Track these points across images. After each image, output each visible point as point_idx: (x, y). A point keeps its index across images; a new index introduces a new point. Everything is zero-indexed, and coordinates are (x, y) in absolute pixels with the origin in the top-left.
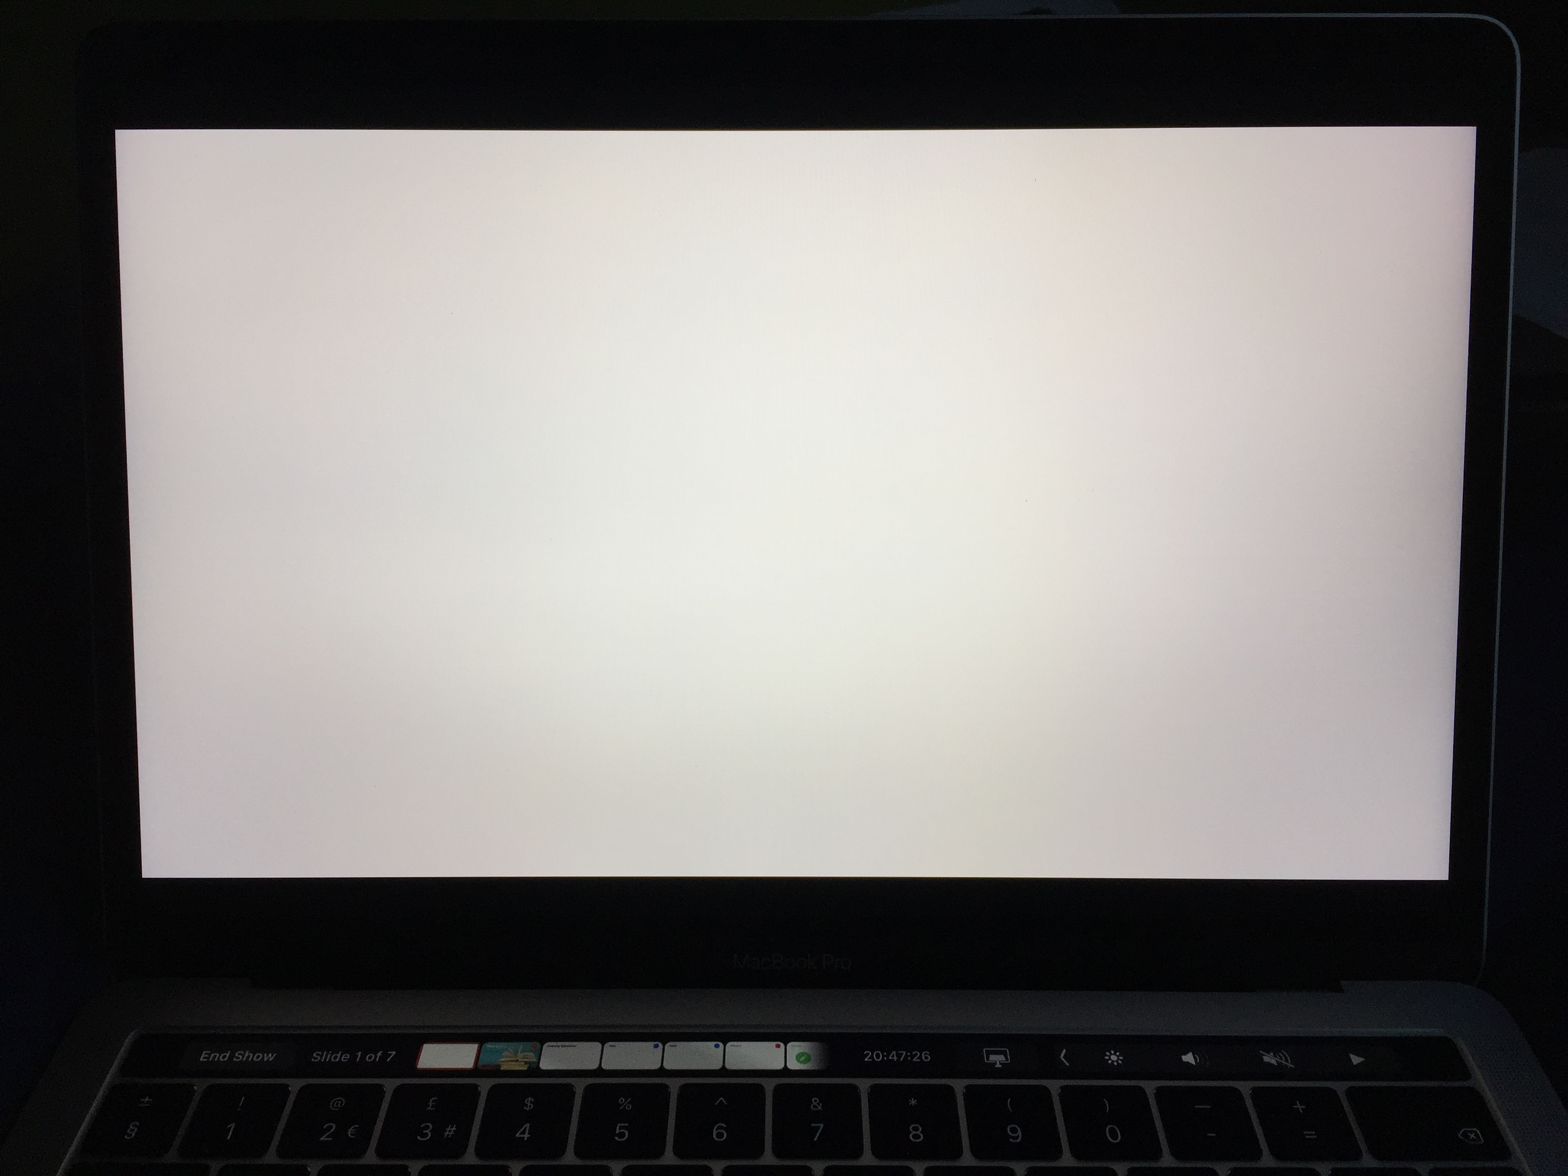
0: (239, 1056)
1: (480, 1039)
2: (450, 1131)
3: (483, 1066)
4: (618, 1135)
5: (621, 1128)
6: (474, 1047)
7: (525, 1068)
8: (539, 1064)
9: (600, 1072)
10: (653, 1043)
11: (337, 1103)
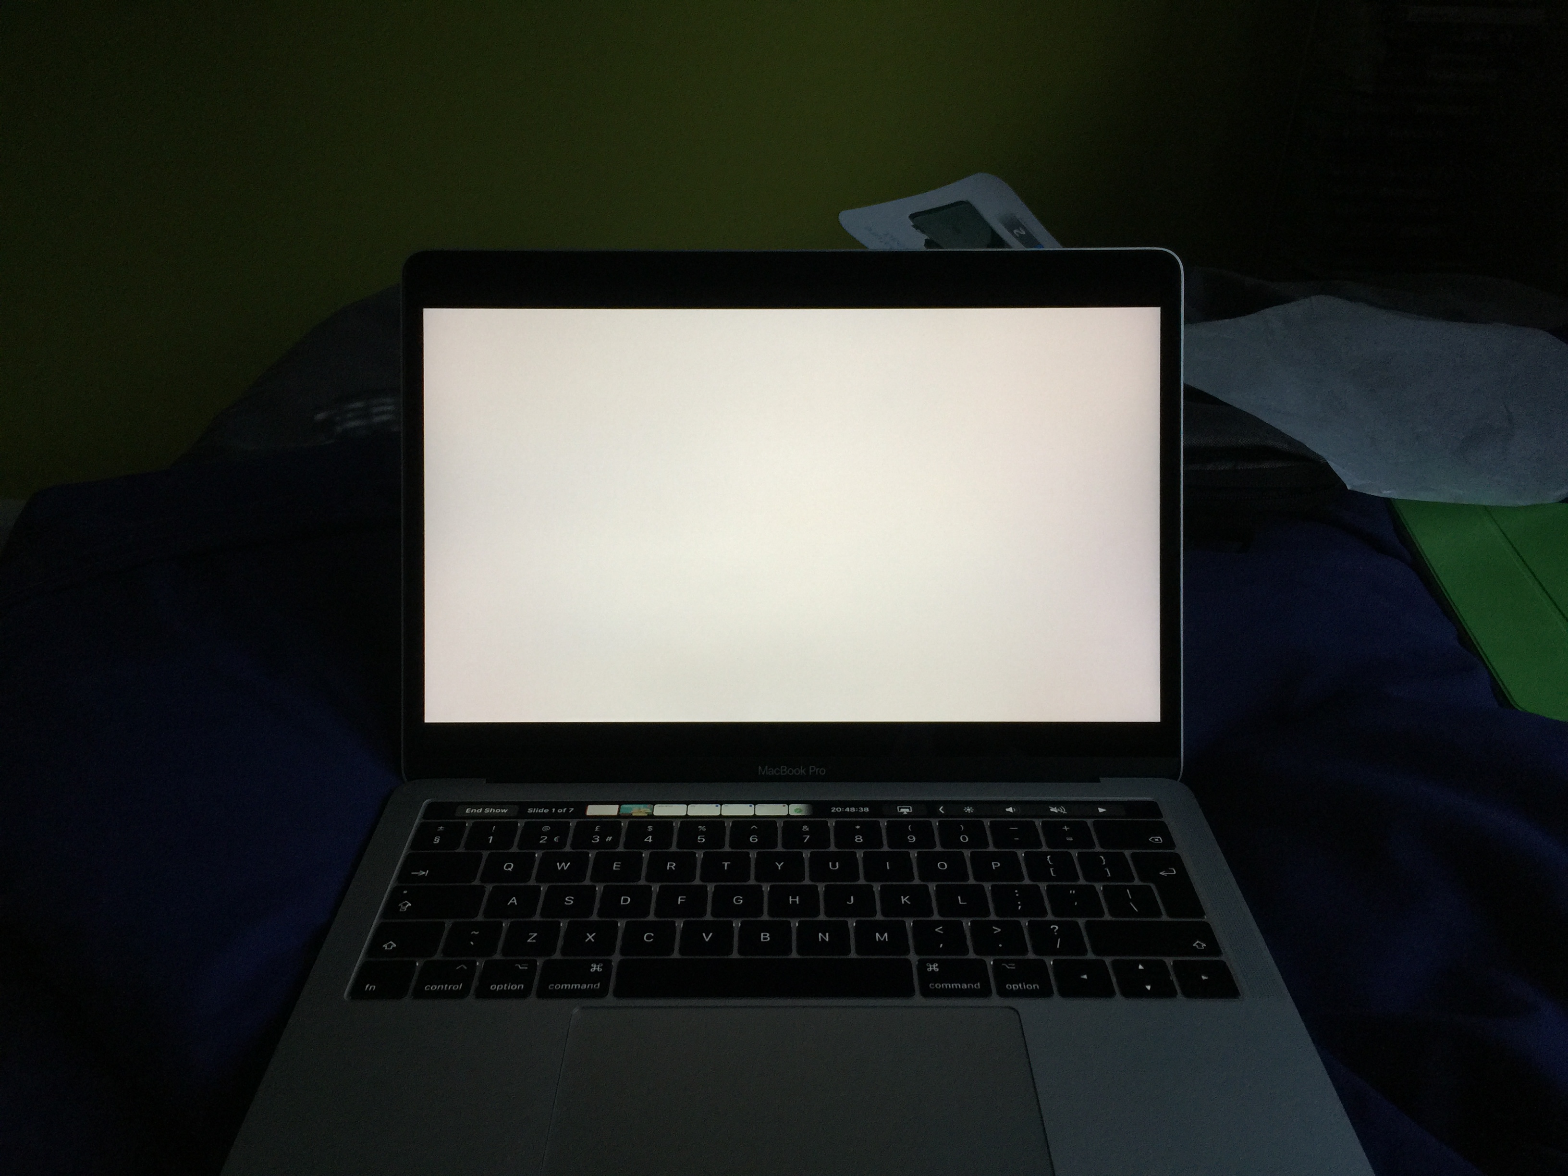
0: (487, 811)
1: (620, 803)
2: (609, 839)
3: (622, 814)
4: (700, 840)
5: (700, 837)
6: (617, 806)
7: (646, 815)
8: (653, 813)
9: (687, 816)
10: (716, 805)
11: (546, 828)
